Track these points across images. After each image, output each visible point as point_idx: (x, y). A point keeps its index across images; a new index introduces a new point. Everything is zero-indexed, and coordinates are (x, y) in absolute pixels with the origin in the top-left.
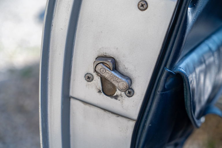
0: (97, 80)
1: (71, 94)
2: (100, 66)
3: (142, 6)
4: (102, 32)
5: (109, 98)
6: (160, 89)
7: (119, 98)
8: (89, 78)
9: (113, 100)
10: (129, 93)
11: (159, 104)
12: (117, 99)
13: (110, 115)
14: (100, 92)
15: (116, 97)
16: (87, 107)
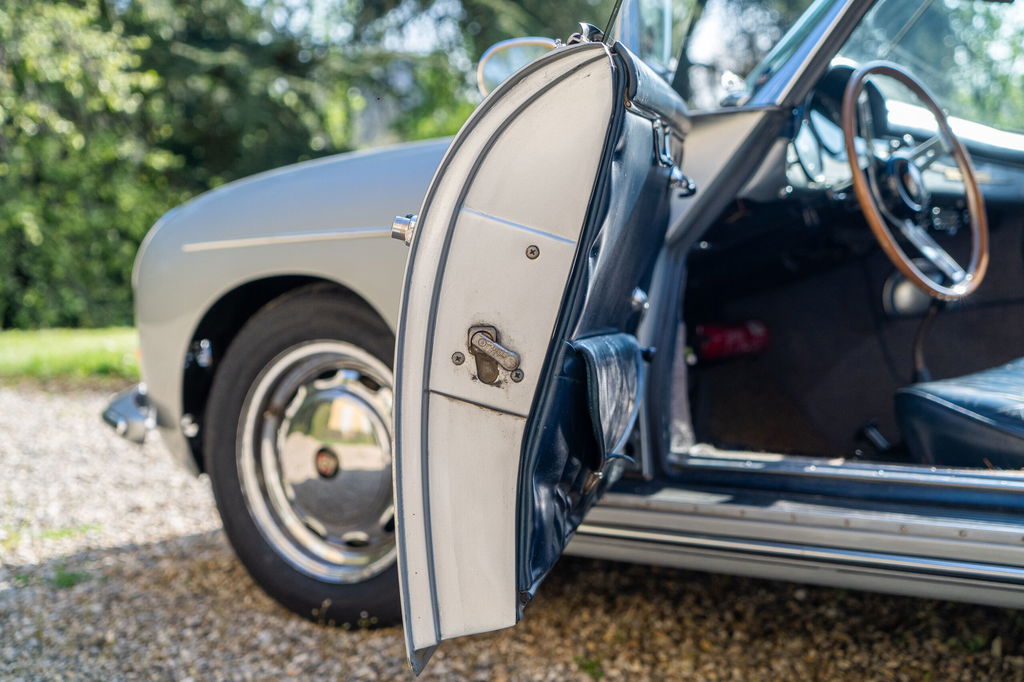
0: (470, 362)
1: (431, 387)
2: (478, 337)
3: (532, 252)
4: (477, 292)
5: (488, 386)
6: (557, 371)
7: (502, 385)
8: (458, 359)
9: (495, 388)
10: (517, 375)
11: (557, 394)
12: (499, 387)
13: (490, 412)
14: (474, 378)
15: (498, 384)
16: (455, 404)
